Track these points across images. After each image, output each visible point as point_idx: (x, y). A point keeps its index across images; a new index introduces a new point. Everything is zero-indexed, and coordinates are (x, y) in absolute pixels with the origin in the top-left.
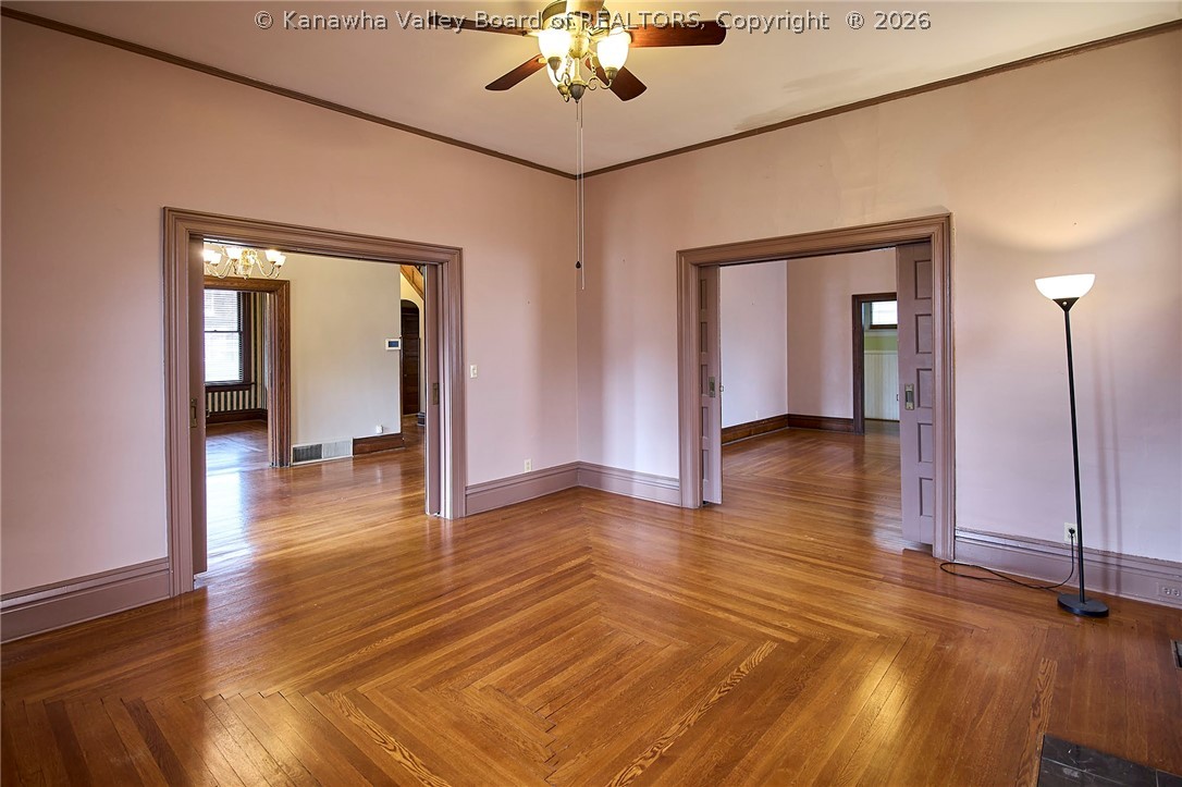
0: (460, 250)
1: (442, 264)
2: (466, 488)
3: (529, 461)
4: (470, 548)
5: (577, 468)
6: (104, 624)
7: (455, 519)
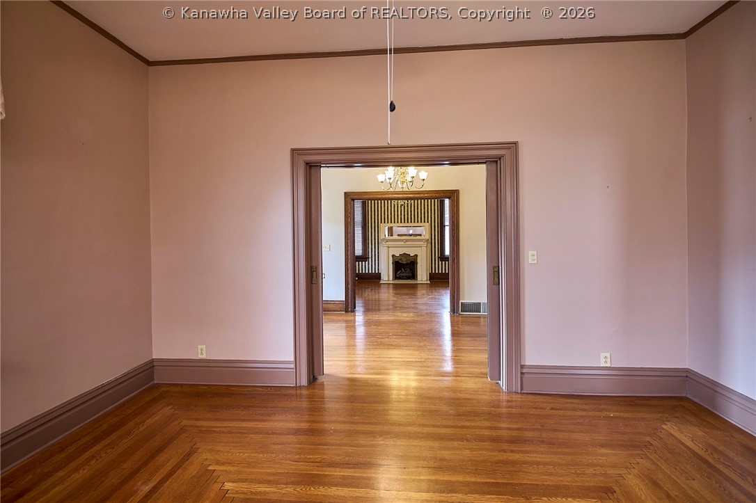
0: (515, 143)
1: (500, 158)
2: (522, 367)
3: (608, 355)
4: (486, 428)
5: (686, 376)
6: (259, 391)
7: (509, 392)
